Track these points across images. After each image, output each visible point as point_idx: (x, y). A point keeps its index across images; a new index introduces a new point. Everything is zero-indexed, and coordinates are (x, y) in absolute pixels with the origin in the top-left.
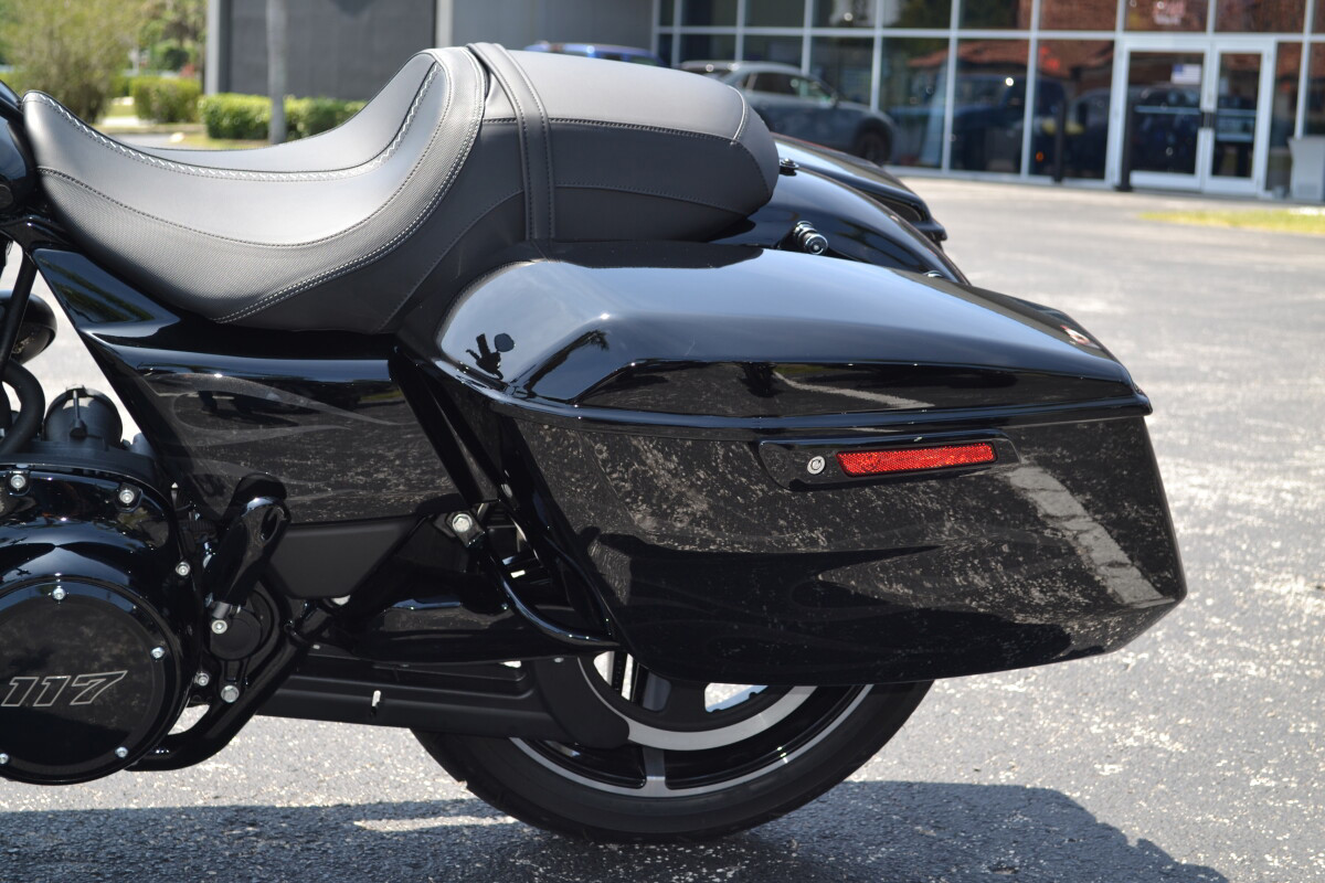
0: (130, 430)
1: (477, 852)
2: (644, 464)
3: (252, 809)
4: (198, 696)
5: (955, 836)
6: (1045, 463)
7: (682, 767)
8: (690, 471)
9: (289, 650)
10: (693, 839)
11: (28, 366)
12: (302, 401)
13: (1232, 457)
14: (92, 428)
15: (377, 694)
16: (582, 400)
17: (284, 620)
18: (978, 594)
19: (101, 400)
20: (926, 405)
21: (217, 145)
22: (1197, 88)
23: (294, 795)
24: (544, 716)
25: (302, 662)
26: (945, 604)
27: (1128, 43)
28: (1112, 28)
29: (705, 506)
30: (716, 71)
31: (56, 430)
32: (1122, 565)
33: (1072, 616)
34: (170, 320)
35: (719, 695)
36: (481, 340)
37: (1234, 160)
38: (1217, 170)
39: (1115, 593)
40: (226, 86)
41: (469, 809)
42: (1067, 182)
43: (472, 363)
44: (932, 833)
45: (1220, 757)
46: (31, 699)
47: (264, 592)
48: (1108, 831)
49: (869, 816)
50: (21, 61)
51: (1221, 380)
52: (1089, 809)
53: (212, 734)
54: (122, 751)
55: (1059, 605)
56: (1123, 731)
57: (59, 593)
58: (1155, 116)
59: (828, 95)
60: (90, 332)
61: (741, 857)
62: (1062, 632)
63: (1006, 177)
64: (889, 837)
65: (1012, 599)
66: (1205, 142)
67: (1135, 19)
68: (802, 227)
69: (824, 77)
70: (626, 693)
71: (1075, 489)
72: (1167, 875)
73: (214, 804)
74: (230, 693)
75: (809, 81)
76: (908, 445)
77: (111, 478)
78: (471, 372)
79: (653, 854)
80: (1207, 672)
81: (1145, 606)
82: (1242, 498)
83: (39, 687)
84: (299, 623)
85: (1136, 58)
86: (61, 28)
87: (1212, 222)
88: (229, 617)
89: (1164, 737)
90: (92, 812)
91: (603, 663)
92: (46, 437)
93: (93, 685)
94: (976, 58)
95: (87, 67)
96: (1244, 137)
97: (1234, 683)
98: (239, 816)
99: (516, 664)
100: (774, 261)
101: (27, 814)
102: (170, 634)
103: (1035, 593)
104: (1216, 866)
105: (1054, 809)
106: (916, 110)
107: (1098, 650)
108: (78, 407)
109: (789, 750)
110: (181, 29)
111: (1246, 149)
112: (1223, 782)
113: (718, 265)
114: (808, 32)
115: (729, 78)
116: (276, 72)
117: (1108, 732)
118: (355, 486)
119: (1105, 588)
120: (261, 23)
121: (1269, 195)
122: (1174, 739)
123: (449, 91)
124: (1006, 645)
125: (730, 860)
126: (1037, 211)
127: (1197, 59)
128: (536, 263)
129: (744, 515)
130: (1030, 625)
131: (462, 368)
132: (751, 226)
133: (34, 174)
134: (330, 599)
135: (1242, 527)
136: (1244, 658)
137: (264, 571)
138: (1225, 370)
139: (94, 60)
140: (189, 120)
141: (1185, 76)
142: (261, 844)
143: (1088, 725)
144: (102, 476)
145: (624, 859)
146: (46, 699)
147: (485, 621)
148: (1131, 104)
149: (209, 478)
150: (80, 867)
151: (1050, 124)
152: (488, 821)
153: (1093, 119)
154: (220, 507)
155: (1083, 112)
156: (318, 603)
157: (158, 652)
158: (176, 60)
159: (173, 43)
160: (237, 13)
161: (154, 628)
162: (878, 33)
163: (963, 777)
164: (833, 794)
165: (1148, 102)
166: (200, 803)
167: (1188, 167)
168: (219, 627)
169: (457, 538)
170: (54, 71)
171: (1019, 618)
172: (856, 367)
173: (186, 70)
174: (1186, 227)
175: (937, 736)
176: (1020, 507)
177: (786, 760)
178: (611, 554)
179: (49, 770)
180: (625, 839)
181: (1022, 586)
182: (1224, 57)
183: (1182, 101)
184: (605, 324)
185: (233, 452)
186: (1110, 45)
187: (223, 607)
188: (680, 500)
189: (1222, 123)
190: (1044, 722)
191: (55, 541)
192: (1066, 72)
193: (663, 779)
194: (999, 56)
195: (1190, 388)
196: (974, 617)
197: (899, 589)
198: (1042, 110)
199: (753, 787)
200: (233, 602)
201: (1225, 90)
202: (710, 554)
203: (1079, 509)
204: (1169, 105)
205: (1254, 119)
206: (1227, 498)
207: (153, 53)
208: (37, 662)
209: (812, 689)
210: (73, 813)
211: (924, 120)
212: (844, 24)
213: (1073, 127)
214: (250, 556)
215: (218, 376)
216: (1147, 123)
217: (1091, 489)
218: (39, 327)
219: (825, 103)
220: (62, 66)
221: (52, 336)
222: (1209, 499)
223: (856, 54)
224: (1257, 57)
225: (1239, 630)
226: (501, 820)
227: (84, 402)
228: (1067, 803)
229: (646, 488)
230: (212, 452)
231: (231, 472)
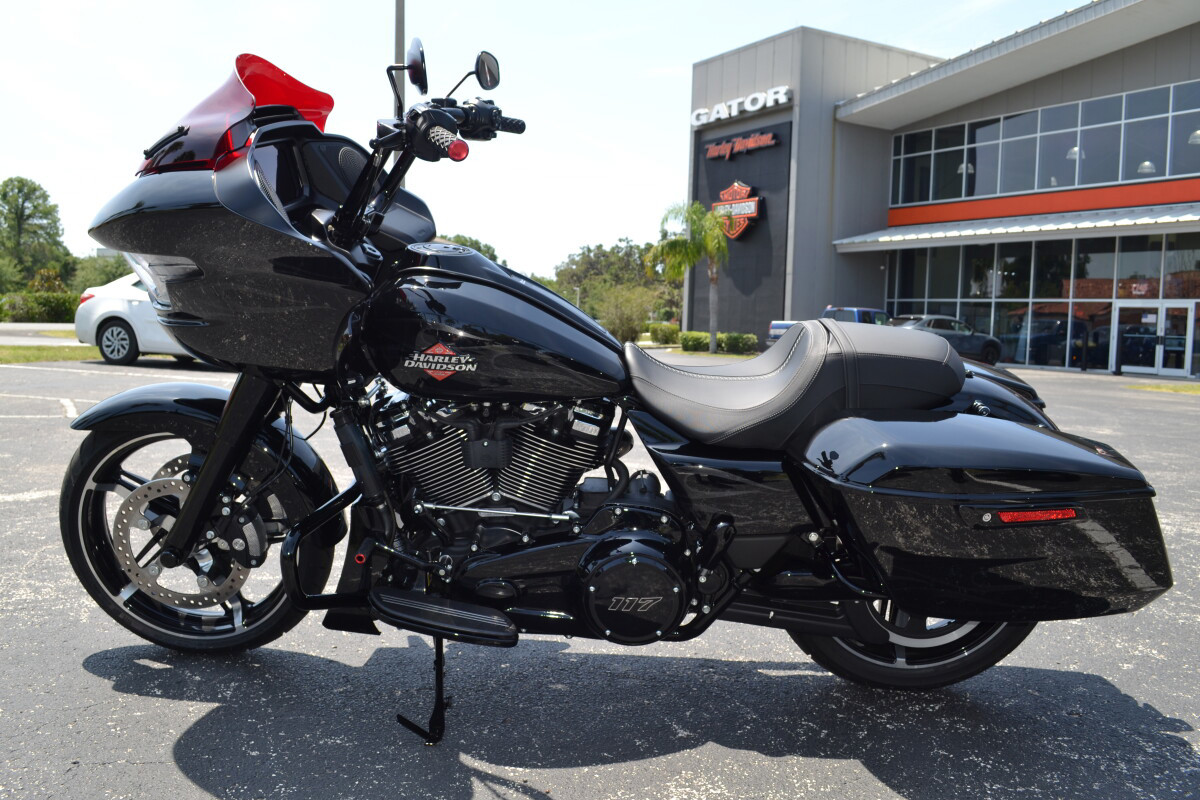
0: (665, 488)
1: (815, 688)
2: (899, 511)
3: (712, 661)
4: (693, 609)
5: (1049, 696)
6: (1095, 518)
7: (914, 655)
8: (922, 515)
9: (733, 591)
10: (919, 689)
11: (622, 459)
12: (739, 478)
13: (1183, 509)
14: (649, 488)
15: (772, 614)
16: (874, 484)
17: (731, 577)
18: (1064, 580)
19: (652, 476)
20: (1036, 490)
21: (686, 353)
22: (1155, 325)
23: (730, 655)
24: (849, 628)
25: (738, 596)
26: (1047, 585)
27: (1118, 304)
28: (1111, 297)
29: (929, 533)
30: (914, 319)
31: (633, 487)
32: (1137, 568)
33: (1111, 594)
34: (686, 442)
35: (932, 622)
36: (824, 454)
37: (1174, 360)
38: (1165, 365)
39: (1132, 582)
40: (691, 328)
41: (811, 667)
42: (1088, 370)
43: (819, 464)
44: (1037, 693)
45: (1185, 663)
46: (621, 607)
47: (723, 565)
48: (1127, 699)
49: (1004, 683)
50: (604, 317)
51: (1174, 470)
52: (1117, 686)
53: (697, 627)
54: (659, 633)
55: (1104, 588)
56: (1133, 647)
57: (634, 561)
58: (1133, 338)
59: (970, 330)
60: (651, 447)
61: (942, 700)
62: (1106, 600)
63: (1058, 368)
64: (1014, 695)
65: (1080, 583)
66: (1159, 350)
67: (1121, 292)
68: (977, 403)
69: (966, 321)
70: (887, 618)
71: (1111, 530)
72: (1159, 723)
73: (695, 657)
74: (706, 609)
75: (960, 323)
76: (1027, 509)
77: (657, 511)
78: (820, 469)
79: (899, 695)
80: (1175, 619)
81: (1148, 590)
82: (1189, 530)
83: (625, 602)
84: (738, 579)
85: (1122, 310)
86: (621, 303)
87: (1164, 390)
88: (707, 576)
89: (1154, 652)
90: (641, 657)
91: (876, 604)
92: (628, 492)
93: (647, 602)
94: (1041, 311)
95: (631, 320)
96: (1181, 349)
97: (1190, 625)
98: (706, 663)
99: (837, 603)
100: (962, 419)
101: (614, 656)
102: (681, 581)
103: (1092, 580)
104: (1185, 719)
105: (1099, 685)
106: (1012, 336)
107: (1123, 610)
108: (642, 478)
109: (967, 649)
110: (672, 303)
111: (1180, 355)
112: (1186, 676)
113: (936, 420)
114: (959, 300)
115: (921, 322)
116: (713, 322)
117: (1125, 647)
118: (762, 518)
119: (1127, 579)
120: (706, 300)
121: (1193, 377)
122: (1160, 652)
123: (811, 341)
124: (1077, 606)
125: (937, 701)
126: (1074, 384)
127: (1154, 311)
128: (851, 419)
129: (948, 538)
130: (1090, 597)
131: (815, 466)
132: (952, 402)
133: (629, 378)
134: (752, 569)
135: (1190, 545)
136: (1194, 613)
137: (723, 556)
138: (1176, 465)
139: (634, 317)
140: (675, 343)
141: (1149, 319)
142: (716, 677)
143: (1114, 643)
144: (653, 510)
145: (885, 697)
146: (627, 608)
147: (822, 582)
148: (1121, 333)
149: (700, 512)
150: (637, 682)
151: (1079, 342)
152: (819, 674)
153: (1101, 340)
154: (705, 527)
155: (1096, 338)
156: (746, 571)
157: (676, 590)
158: (669, 316)
159: (667, 309)
160: (696, 295)
161: (674, 578)
162: (993, 300)
163: (1052, 667)
164: (987, 673)
165: (1128, 332)
166: (689, 656)
167: (1151, 364)
168: (703, 580)
169: (811, 543)
170: (618, 321)
171: (1084, 593)
172: (999, 470)
173: (672, 321)
174: (1150, 392)
175: (1037, 645)
176: (1083, 539)
177: (966, 654)
178: (884, 554)
179: (629, 639)
180: (886, 687)
181: (1085, 576)
182: (1168, 310)
183: (1147, 331)
184: (884, 449)
185: (709, 501)
186: (1110, 304)
187: (705, 571)
188: (917, 529)
189: (1168, 342)
190: (1091, 641)
191: (633, 538)
192: (1087, 318)
193: (904, 660)
194: (1054, 310)
195: (1158, 474)
196: (1061, 592)
197: (1024, 575)
198: (1075, 336)
199: (949, 667)
200: (710, 569)
201: (1169, 326)
202: (931, 556)
203: (1114, 540)
204: (1140, 333)
205: (1185, 339)
206: (1181, 530)
207: (659, 313)
208: (622, 591)
209: (978, 623)
210: (633, 656)
211: (1017, 340)
212: (976, 296)
213: (1091, 344)
214: (718, 549)
215: (700, 467)
216: (1129, 341)
217: (1119, 530)
218: (626, 442)
219: (967, 333)
220: (621, 320)
221: (632, 446)
222: (1172, 530)
223: (982, 310)
224: (1186, 310)
225: (1191, 598)
226: (826, 674)
227: (645, 476)
228: (1105, 682)
229: (901, 524)
230: (699, 501)
231: (710, 510)
